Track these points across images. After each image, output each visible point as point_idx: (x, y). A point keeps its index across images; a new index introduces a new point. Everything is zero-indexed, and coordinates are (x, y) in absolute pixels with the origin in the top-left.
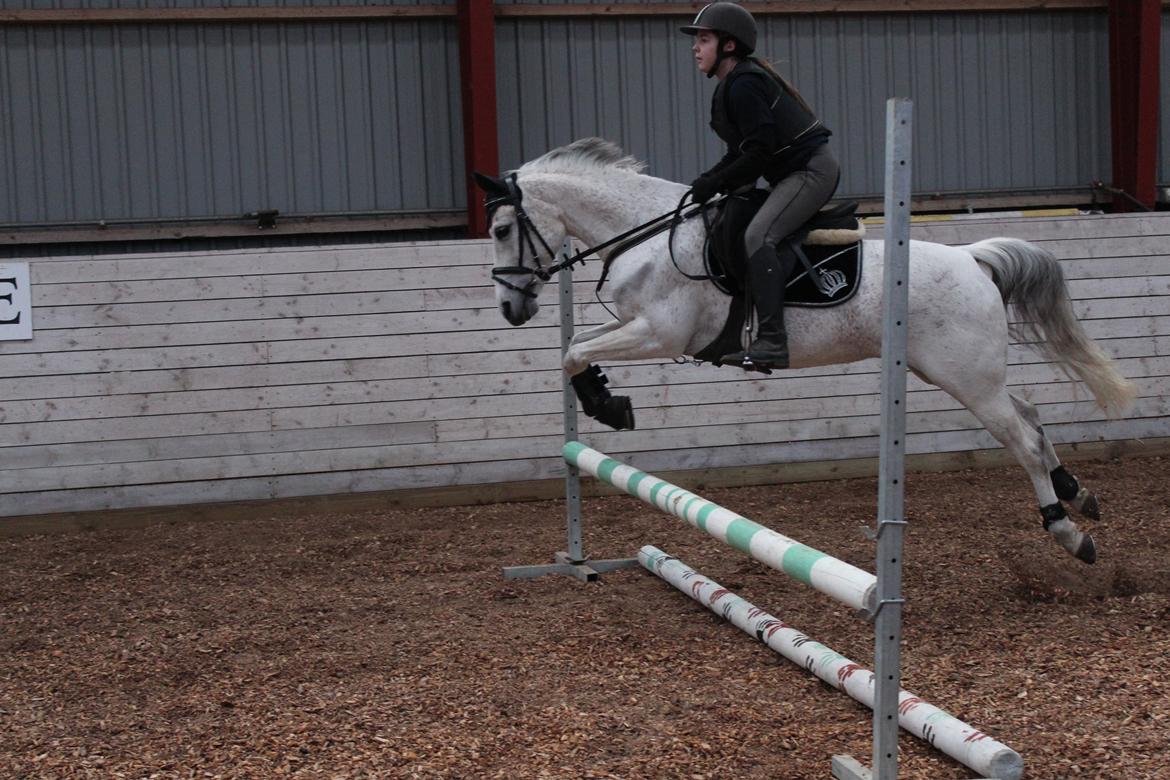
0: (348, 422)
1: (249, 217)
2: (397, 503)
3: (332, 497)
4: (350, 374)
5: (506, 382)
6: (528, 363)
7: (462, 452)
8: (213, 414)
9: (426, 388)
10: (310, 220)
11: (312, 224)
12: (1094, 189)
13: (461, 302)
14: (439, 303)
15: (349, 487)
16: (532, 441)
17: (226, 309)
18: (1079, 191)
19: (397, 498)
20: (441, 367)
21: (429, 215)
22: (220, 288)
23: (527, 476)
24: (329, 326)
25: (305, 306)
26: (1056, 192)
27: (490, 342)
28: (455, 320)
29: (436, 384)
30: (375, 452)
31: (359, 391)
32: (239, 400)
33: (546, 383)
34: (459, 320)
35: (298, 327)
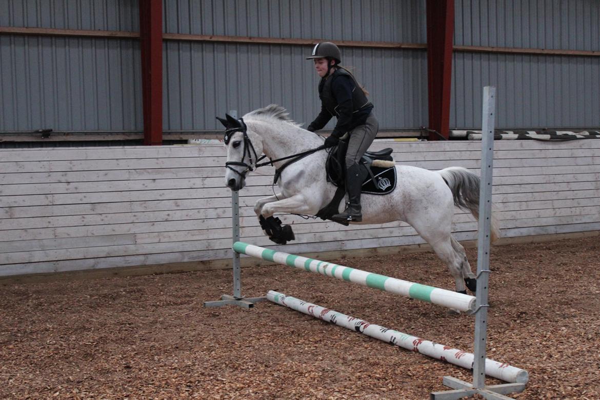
0: (93, 234)
1: (37, 132)
2: (116, 274)
3: (85, 271)
4: (93, 210)
5: (168, 215)
6: (178, 206)
7: (148, 249)
8: (25, 230)
9: (129, 217)
10: (68, 134)
11: (68, 137)
12: (421, 129)
13: (146, 176)
14: (136, 177)
15: (93, 266)
16: (181, 243)
17: (31, 178)
18: (414, 130)
19: (116, 272)
20: (137, 207)
21: (124, 133)
22: (29, 167)
23: (179, 261)
24: (83, 187)
25: (71, 177)
26: (404, 130)
27: (161, 195)
28: (144, 185)
29: (135, 216)
30: (106, 249)
31: (99, 218)
32: (38, 223)
33: (187, 216)
34: (146, 185)
35: (67, 187)
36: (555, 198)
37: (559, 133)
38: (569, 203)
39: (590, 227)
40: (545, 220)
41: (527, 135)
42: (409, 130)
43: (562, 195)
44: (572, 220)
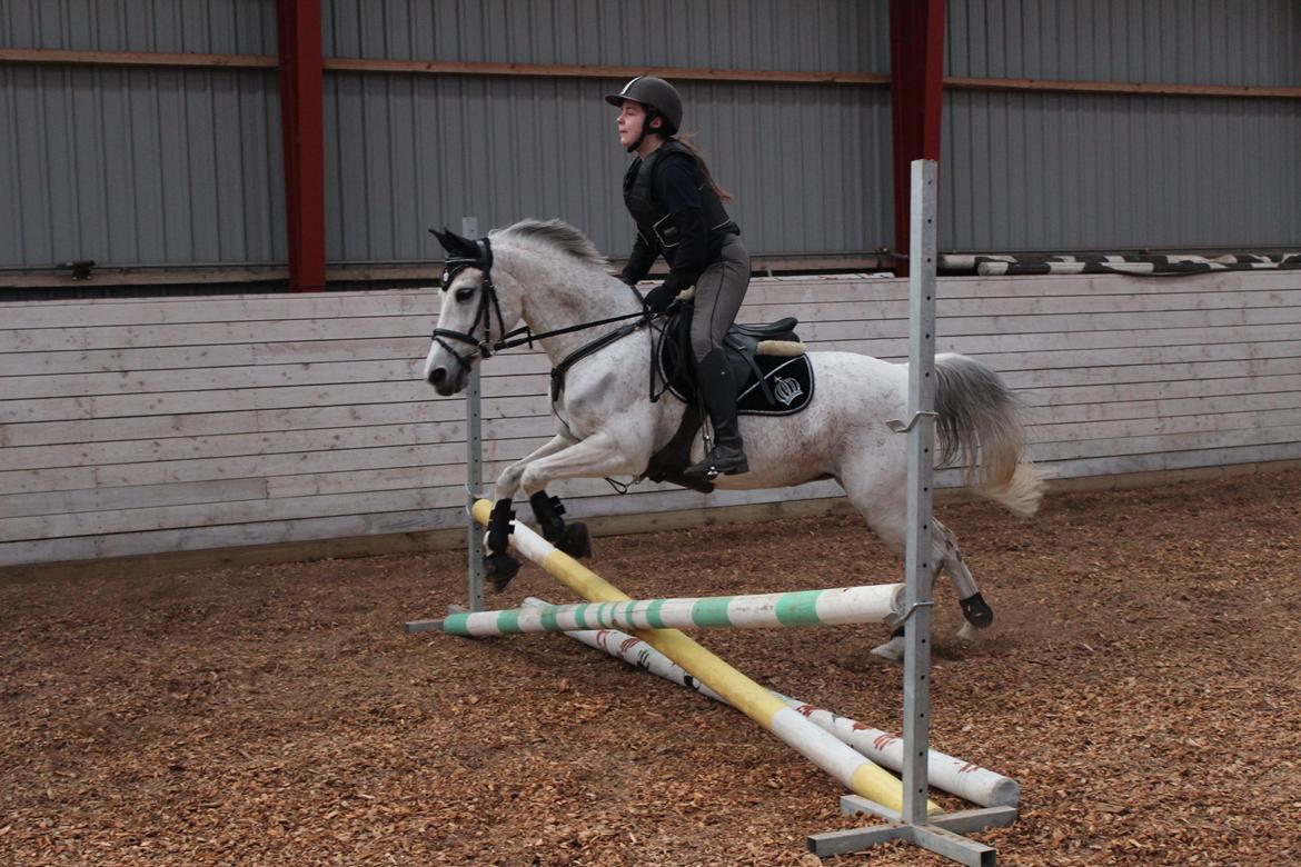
0: (177, 478)
1: (63, 267)
2: (227, 561)
3: (162, 556)
4: (178, 429)
5: (337, 437)
6: (358, 418)
7: (293, 508)
8: (35, 471)
9: (255, 444)
10: (128, 271)
11: (129, 276)
12: (879, 254)
13: (290, 357)
14: (267, 357)
15: (179, 545)
16: (364, 496)
17: (47, 362)
18: (865, 256)
19: (227, 556)
20: (272, 422)
21: (247, 268)
22: (40, 340)
23: (359, 532)
24: (157, 380)
25: (131, 359)
26: (844, 257)
27: (320, 397)
28: (284, 374)
29: (265, 440)
30: (204, 509)
31: (187, 447)
32: (60, 456)
33: (376, 438)
34: (288, 375)
35: (122, 380)
36: (1165, 395)
37: (1173, 259)
38: (1192, 406)
39: (1238, 456)
40: (1140, 441)
41: (1104, 264)
42: (853, 255)
43: (1176, 388)
44: (1199, 441)
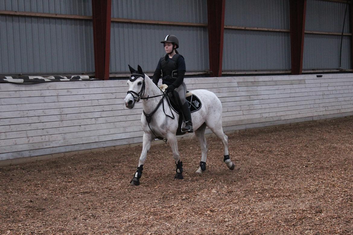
36: (29, 128)
37: (31, 78)
38: (40, 132)
39: (57, 150)
40: (21, 146)
41: (5, 80)
43: (34, 126)
44: (43, 146)
